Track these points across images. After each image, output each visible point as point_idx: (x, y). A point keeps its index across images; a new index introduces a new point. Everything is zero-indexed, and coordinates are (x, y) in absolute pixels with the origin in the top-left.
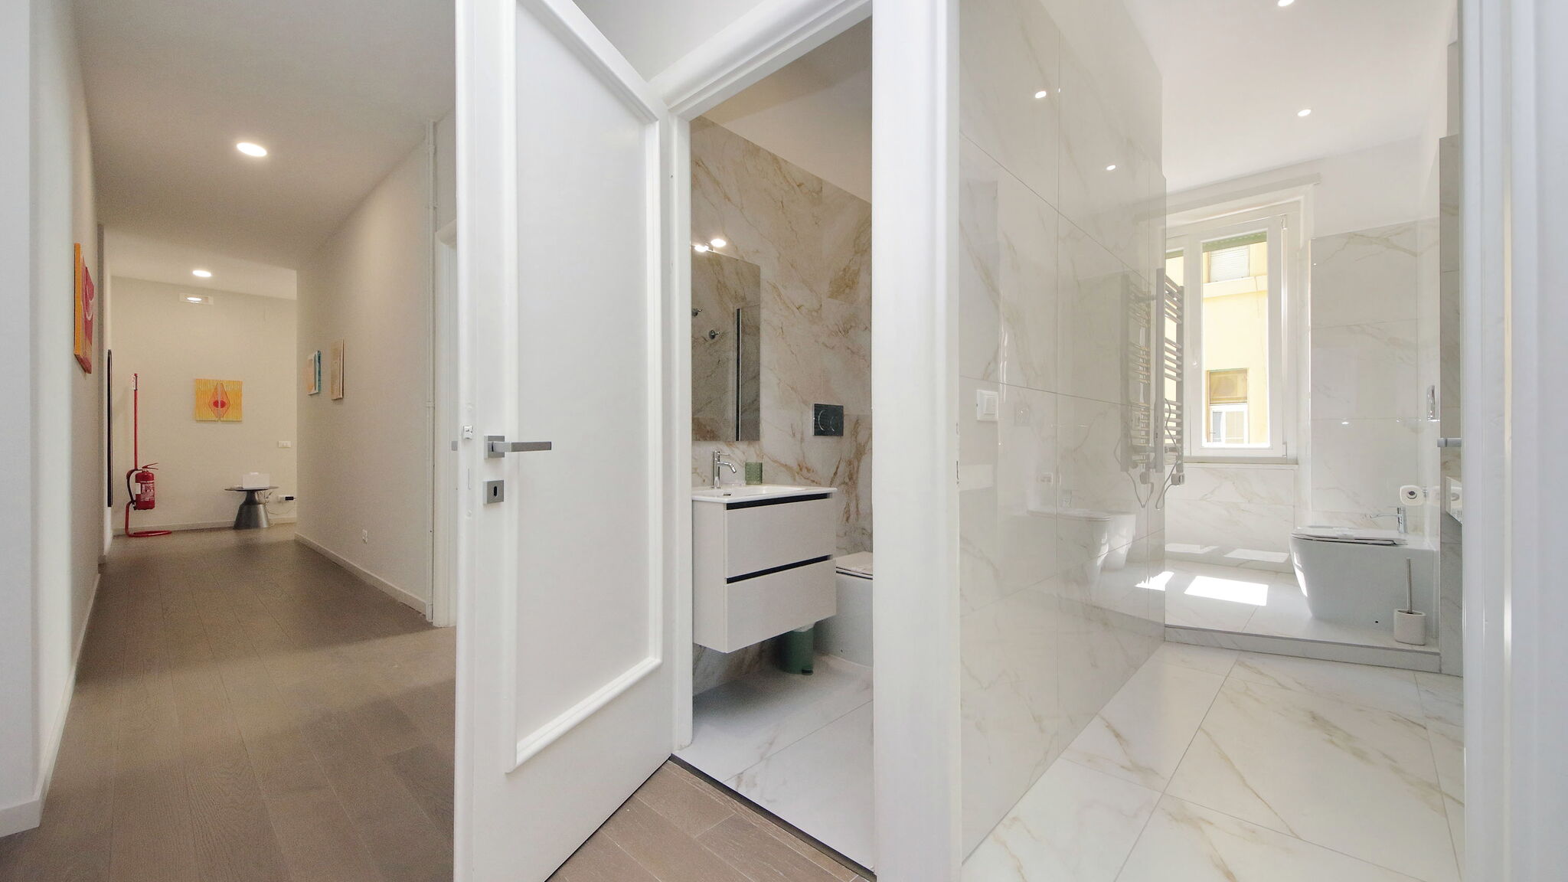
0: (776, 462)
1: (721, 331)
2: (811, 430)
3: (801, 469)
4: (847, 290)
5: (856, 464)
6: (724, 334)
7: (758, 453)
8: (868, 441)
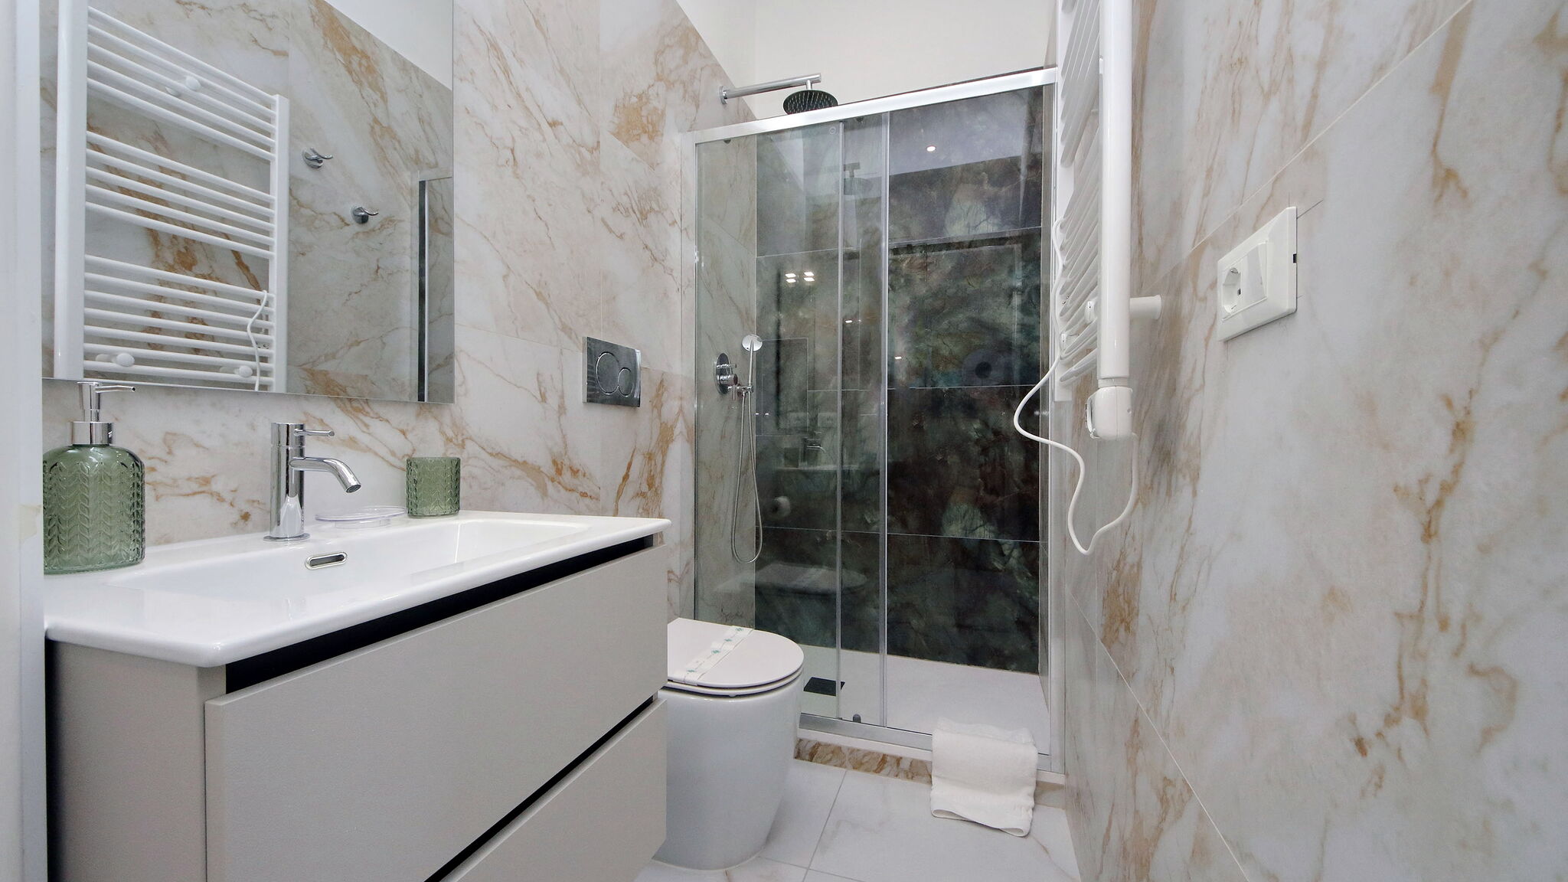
0: (498, 455)
1: (383, 214)
2: (578, 388)
3: (559, 472)
4: (645, 138)
5: (659, 459)
6: (390, 221)
7: (450, 433)
8: (677, 420)
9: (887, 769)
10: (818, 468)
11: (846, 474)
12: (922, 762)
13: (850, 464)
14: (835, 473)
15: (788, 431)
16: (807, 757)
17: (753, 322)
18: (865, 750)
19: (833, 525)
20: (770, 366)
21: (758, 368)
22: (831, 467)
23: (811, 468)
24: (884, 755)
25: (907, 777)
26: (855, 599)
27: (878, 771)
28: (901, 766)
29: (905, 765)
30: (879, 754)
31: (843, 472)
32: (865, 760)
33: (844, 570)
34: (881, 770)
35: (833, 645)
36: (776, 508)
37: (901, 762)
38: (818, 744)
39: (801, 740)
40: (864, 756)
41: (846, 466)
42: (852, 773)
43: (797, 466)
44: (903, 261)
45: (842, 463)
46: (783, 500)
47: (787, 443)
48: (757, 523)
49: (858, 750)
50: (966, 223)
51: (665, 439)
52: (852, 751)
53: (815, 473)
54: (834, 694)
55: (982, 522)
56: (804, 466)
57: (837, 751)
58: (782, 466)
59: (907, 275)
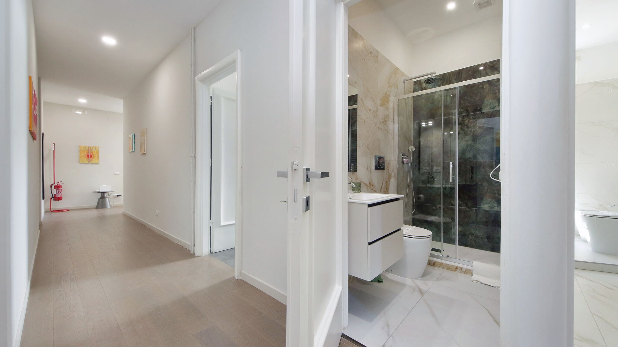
0: (361, 182)
2: (374, 167)
3: (370, 185)
4: (386, 103)
5: (388, 183)
7: (356, 178)
8: (392, 172)
9: (458, 270)
10: (434, 186)
11: (444, 188)
12: (469, 269)
13: (446, 185)
14: (441, 188)
15: (423, 174)
16: (432, 265)
17: (412, 142)
18: (450, 265)
19: (440, 204)
20: (416, 155)
21: (413, 156)
22: (439, 186)
23: (432, 186)
24: (457, 267)
25: (465, 273)
26: (448, 228)
27: (455, 271)
28: (463, 270)
29: (464, 270)
30: (455, 266)
31: (443, 188)
32: (451, 267)
33: (444, 218)
34: (456, 271)
35: (440, 241)
36: (419, 198)
37: (463, 269)
38: (436, 262)
39: (430, 260)
40: (450, 266)
41: (444, 186)
42: (446, 270)
43: (426, 185)
44: (465, 120)
45: (443, 185)
46: (421, 196)
47: (423, 178)
48: (413, 202)
49: (449, 265)
50: (490, 107)
51: (389, 178)
52: (447, 265)
53: (433, 187)
54: (441, 252)
55: (497, 205)
56: (428, 185)
57: (442, 264)
58: (421, 185)
59: (467, 125)
